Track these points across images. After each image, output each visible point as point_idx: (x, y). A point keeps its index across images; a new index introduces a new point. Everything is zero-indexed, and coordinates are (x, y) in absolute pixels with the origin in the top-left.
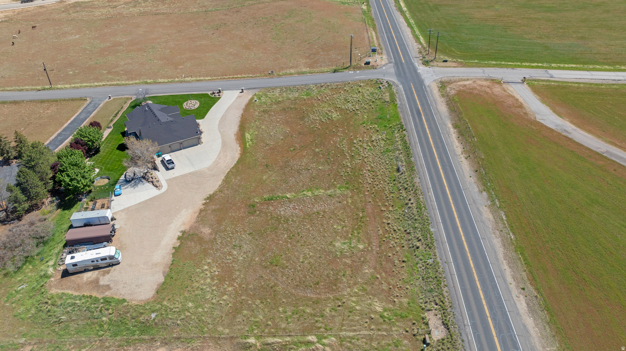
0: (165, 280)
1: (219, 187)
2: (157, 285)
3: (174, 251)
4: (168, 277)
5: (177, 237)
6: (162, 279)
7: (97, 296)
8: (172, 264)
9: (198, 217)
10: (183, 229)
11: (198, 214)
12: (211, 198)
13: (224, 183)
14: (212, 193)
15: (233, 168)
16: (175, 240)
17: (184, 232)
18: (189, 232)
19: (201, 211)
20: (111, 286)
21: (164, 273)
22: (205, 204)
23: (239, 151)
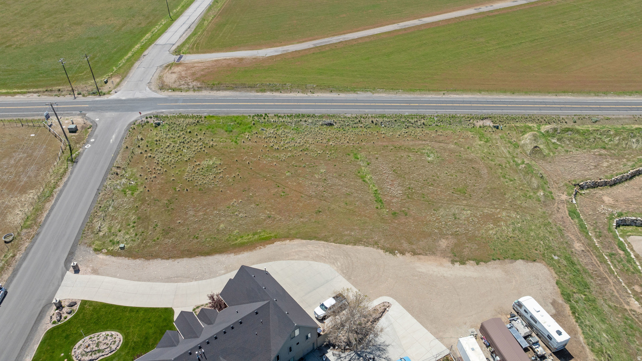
0: (519, 259)
1: (368, 246)
2: (527, 263)
3: (482, 263)
4: (514, 258)
5: (462, 266)
6: (520, 262)
7: (569, 308)
8: (499, 259)
9: (426, 255)
10: (450, 264)
11: (421, 256)
12: (392, 251)
13: (361, 244)
14: (381, 252)
15: (326, 241)
16: (468, 266)
17: (453, 262)
18: (450, 257)
19: (414, 253)
20: (551, 301)
21: (511, 263)
22: (403, 253)
23: (284, 243)
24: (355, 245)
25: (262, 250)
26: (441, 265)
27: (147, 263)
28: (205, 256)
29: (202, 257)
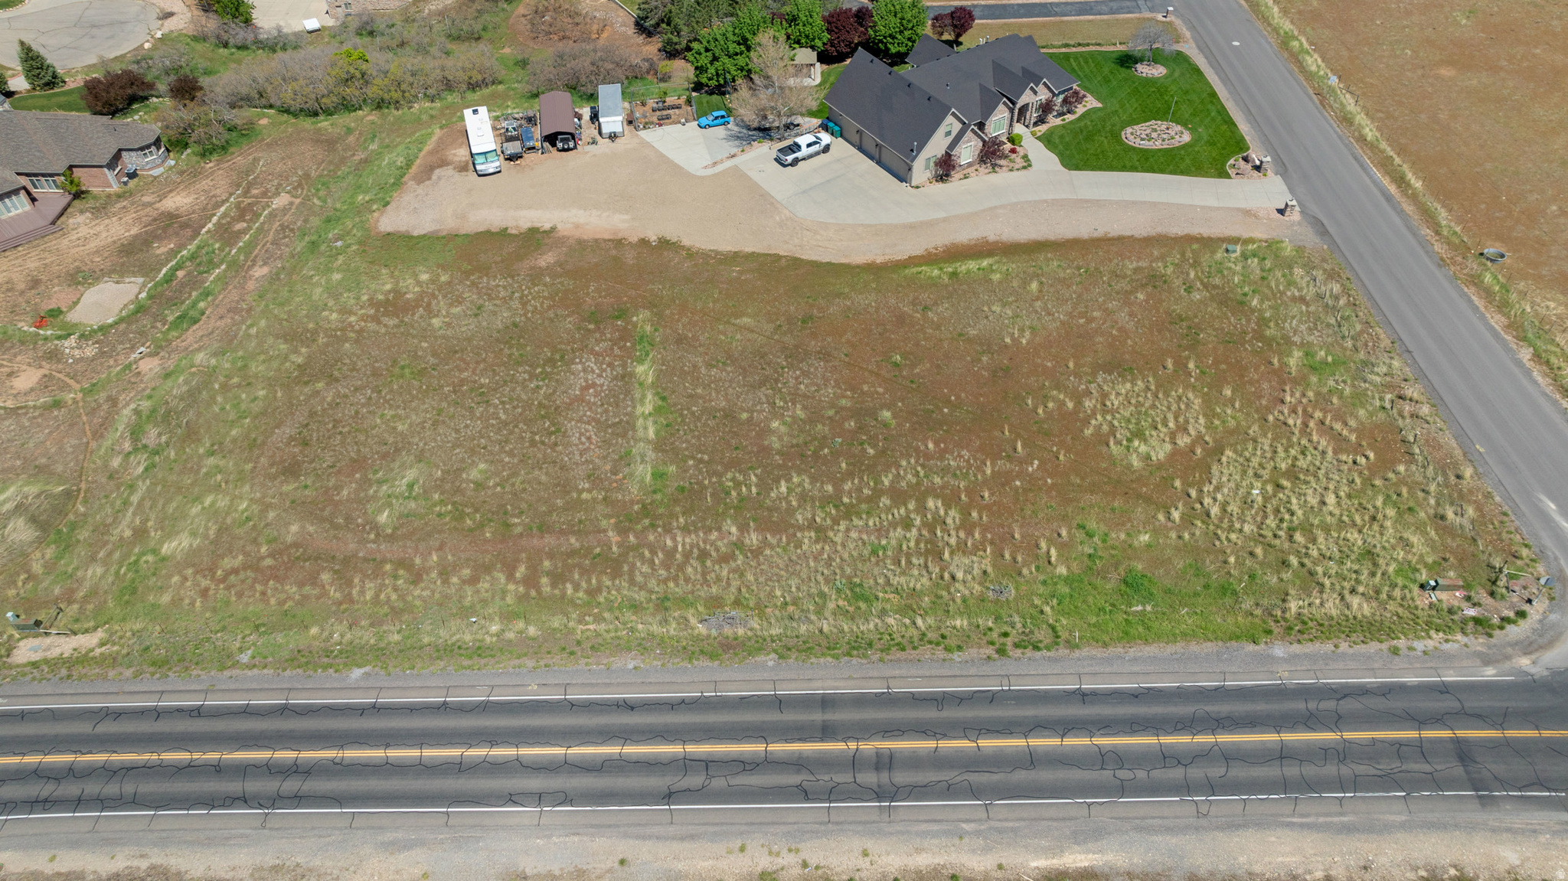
0: (417, 236)
2: (406, 230)
3: (495, 230)
4: (424, 238)
5: (539, 225)
6: (419, 232)
9: (596, 241)
12: (664, 243)
14: (686, 242)
16: (527, 225)
17: (551, 231)
18: (550, 238)
19: (619, 240)
22: (644, 242)
23: (887, 258)
24: (735, 253)
25: (933, 245)
26: (577, 226)
27: (1160, 230)
28: (1047, 241)
29: (1052, 238)
